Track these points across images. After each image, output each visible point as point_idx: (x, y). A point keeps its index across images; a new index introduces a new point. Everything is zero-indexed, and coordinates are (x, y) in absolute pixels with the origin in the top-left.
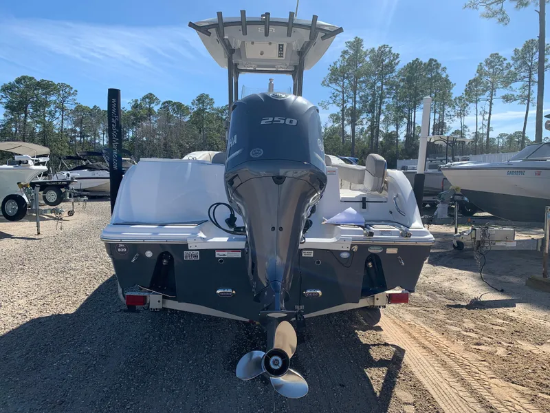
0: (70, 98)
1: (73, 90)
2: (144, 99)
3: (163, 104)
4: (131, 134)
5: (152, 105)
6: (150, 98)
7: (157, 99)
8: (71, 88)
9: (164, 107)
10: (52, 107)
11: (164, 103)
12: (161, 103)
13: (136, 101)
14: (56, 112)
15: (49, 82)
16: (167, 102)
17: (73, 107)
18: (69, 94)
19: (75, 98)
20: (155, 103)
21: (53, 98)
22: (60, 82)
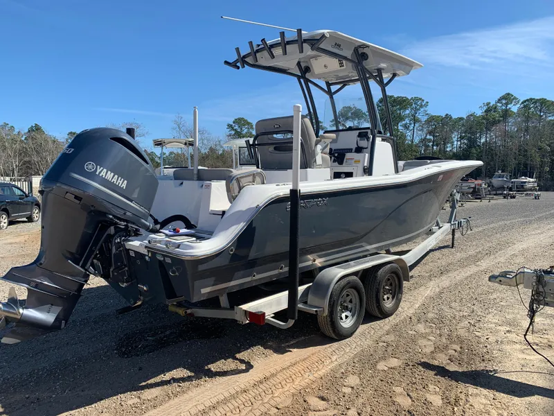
0: (422, 110)
1: (425, 102)
2: (499, 100)
3: (522, 103)
4: (483, 140)
5: (509, 106)
6: (508, 98)
7: (515, 98)
8: (423, 100)
9: (525, 107)
10: (407, 121)
11: (525, 101)
12: (520, 102)
13: (488, 104)
14: (410, 124)
15: (403, 98)
16: (527, 100)
17: (425, 118)
18: (421, 106)
19: (426, 109)
20: (513, 103)
21: (407, 112)
22: (413, 97)
